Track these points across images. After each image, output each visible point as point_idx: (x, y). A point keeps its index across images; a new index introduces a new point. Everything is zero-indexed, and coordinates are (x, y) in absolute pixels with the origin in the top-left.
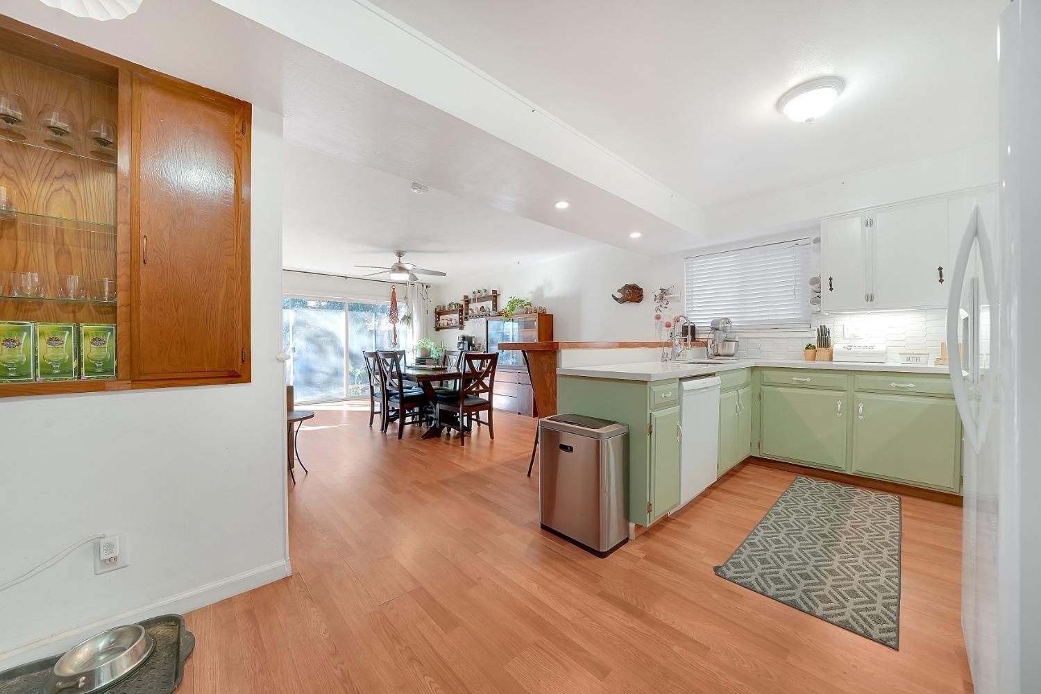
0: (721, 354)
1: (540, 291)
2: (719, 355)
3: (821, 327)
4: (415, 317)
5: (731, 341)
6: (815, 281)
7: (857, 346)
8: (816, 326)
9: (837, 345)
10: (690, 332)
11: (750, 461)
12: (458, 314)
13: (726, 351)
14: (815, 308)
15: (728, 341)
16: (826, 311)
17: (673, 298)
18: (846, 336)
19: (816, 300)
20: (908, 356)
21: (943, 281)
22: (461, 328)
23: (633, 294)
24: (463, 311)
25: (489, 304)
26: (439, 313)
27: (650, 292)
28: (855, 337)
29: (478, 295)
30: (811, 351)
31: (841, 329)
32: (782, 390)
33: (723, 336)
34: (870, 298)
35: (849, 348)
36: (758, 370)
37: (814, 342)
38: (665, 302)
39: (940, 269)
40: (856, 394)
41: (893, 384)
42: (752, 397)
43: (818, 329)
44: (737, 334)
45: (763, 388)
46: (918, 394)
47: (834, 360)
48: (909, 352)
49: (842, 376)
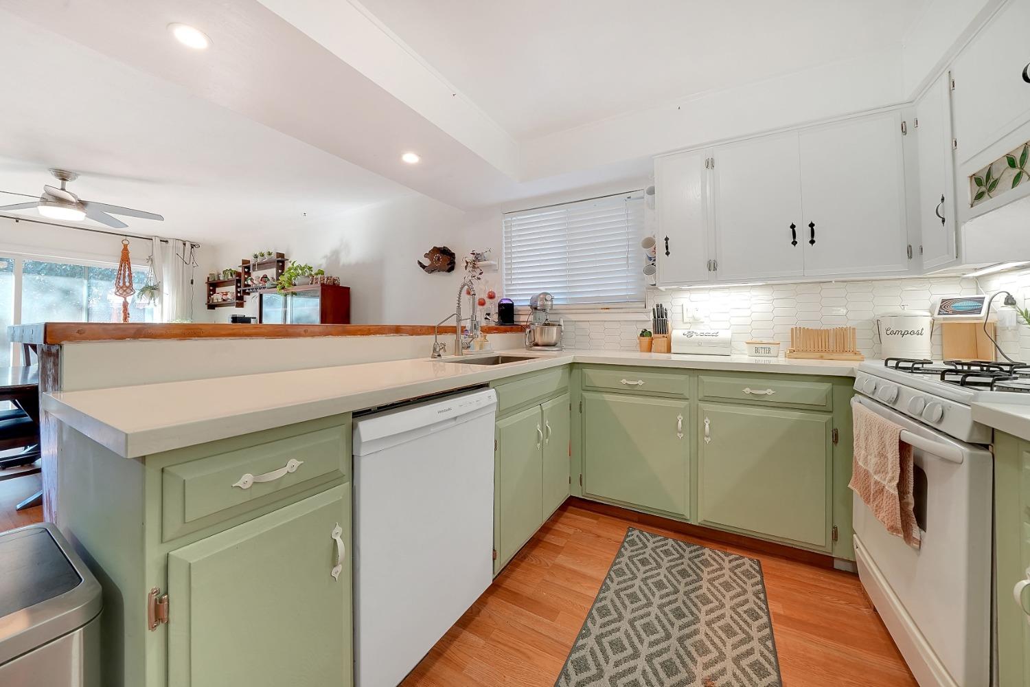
0: (540, 343)
1: (336, 254)
3: (658, 306)
4: (167, 288)
5: (553, 325)
6: (649, 243)
7: (699, 332)
8: (651, 306)
9: (676, 332)
10: (507, 313)
11: (572, 503)
12: (234, 287)
13: (546, 339)
14: (650, 280)
15: (549, 325)
16: (664, 284)
17: (490, 266)
18: (686, 320)
19: (651, 270)
20: (757, 346)
21: (796, 243)
22: (240, 305)
23: (443, 260)
24: (241, 280)
25: (271, 273)
26: (213, 285)
27: (463, 256)
28: (696, 321)
29: (259, 260)
30: (646, 339)
31: (679, 310)
32: (609, 398)
33: (543, 318)
34: (712, 266)
35: (690, 335)
36: (578, 369)
37: (650, 327)
38: (478, 271)
39: (793, 227)
40: (701, 404)
41: (747, 390)
42: (570, 409)
43: (654, 309)
44: (560, 316)
45: (586, 395)
46: (778, 405)
47: (672, 351)
48: (758, 340)
49: (682, 378)
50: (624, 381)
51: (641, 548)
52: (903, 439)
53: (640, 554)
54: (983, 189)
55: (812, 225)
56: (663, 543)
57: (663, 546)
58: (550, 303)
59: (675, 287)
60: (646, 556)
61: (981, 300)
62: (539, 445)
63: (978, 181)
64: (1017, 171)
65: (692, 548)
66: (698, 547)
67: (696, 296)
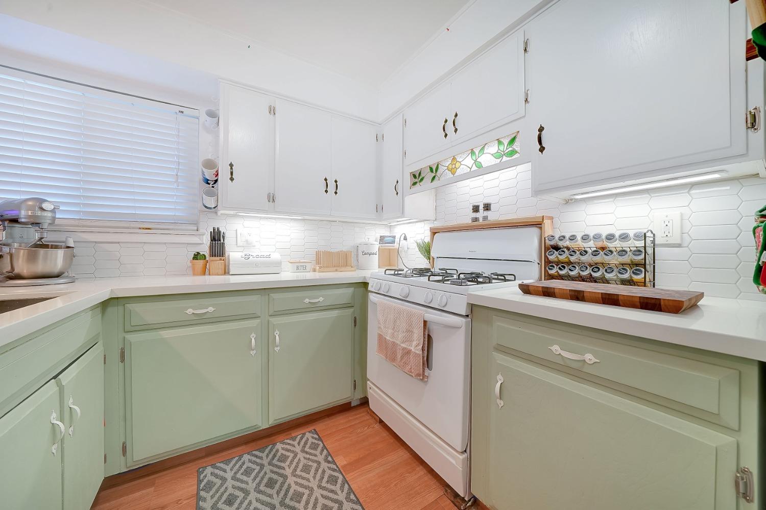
2: (19, 277)
3: (214, 229)
5: (56, 247)
6: (211, 165)
7: (254, 254)
8: (206, 228)
9: (233, 253)
13: (39, 269)
15: (46, 246)
18: (240, 243)
20: (297, 265)
21: (327, 191)
28: (250, 245)
30: (200, 263)
33: (34, 235)
34: (272, 198)
35: (247, 257)
36: (117, 305)
37: (205, 249)
39: (326, 180)
40: (272, 320)
41: (307, 301)
42: (105, 363)
43: (211, 232)
44: (67, 234)
45: (131, 337)
46: (327, 308)
47: (230, 274)
48: (297, 260)
49: (254, 298)
50: (190, 311)
51: (222, 485)
52: (425, 320)
53: (222, 494)
54: (416, 180)
55: (336, 181)
56: (240, 463)
57: (241, 467)
58: (50, 214)
59: (232, 212)
60: (230, 490)
61: (394, 237)
62: (55, 446)
63: (415, 176)
64: (433, 175)
65: (267, 451)
66: (271, 446)
67: (248, 223)
